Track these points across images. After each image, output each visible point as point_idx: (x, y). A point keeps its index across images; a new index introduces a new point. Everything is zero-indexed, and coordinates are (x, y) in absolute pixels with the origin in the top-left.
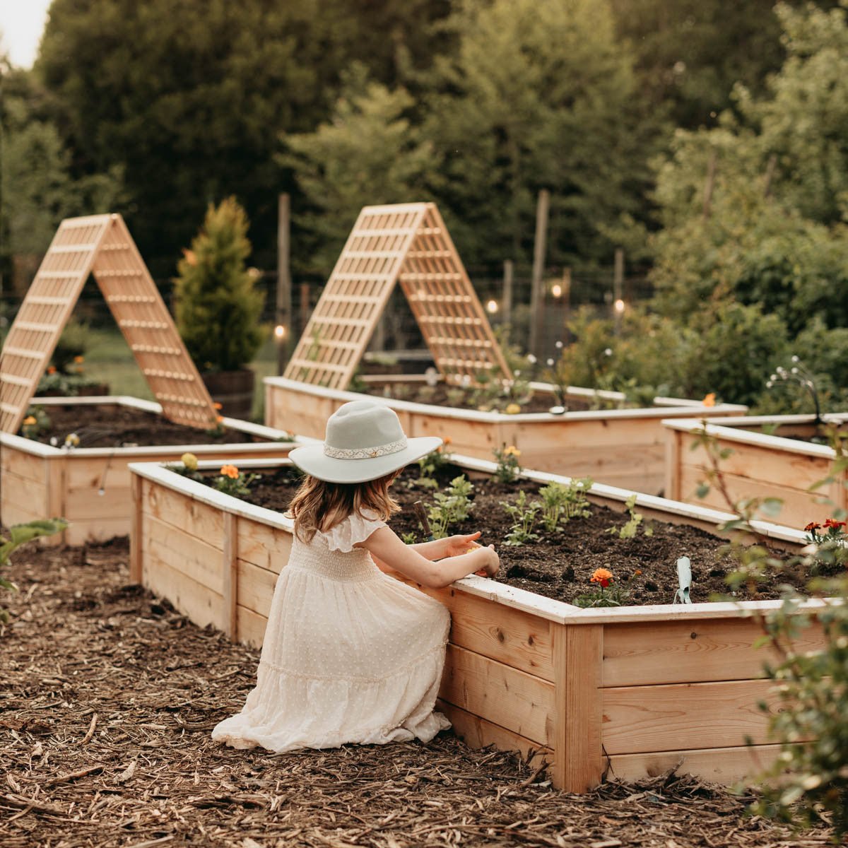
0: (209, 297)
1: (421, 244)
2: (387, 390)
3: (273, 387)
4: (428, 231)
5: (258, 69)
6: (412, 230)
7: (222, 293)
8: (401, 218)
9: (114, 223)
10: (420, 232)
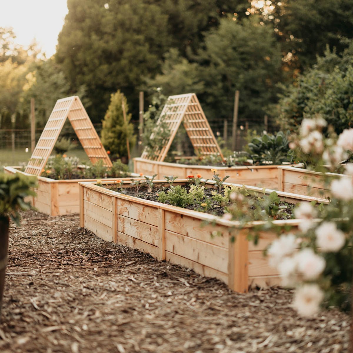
0: (114, 129)
1: (190, 108)
2: (178, 161)
3: (137, 161)
4: (193, 104)
5: (134, 57)
6: (187, 103)
7: (118, 127)
8: (183, 99)
9: (76, 99)
10: (190, 104)
